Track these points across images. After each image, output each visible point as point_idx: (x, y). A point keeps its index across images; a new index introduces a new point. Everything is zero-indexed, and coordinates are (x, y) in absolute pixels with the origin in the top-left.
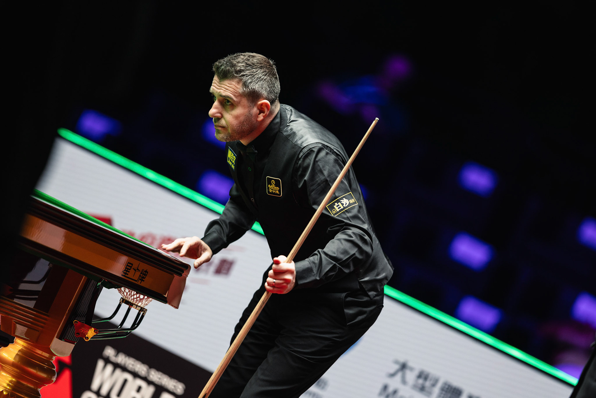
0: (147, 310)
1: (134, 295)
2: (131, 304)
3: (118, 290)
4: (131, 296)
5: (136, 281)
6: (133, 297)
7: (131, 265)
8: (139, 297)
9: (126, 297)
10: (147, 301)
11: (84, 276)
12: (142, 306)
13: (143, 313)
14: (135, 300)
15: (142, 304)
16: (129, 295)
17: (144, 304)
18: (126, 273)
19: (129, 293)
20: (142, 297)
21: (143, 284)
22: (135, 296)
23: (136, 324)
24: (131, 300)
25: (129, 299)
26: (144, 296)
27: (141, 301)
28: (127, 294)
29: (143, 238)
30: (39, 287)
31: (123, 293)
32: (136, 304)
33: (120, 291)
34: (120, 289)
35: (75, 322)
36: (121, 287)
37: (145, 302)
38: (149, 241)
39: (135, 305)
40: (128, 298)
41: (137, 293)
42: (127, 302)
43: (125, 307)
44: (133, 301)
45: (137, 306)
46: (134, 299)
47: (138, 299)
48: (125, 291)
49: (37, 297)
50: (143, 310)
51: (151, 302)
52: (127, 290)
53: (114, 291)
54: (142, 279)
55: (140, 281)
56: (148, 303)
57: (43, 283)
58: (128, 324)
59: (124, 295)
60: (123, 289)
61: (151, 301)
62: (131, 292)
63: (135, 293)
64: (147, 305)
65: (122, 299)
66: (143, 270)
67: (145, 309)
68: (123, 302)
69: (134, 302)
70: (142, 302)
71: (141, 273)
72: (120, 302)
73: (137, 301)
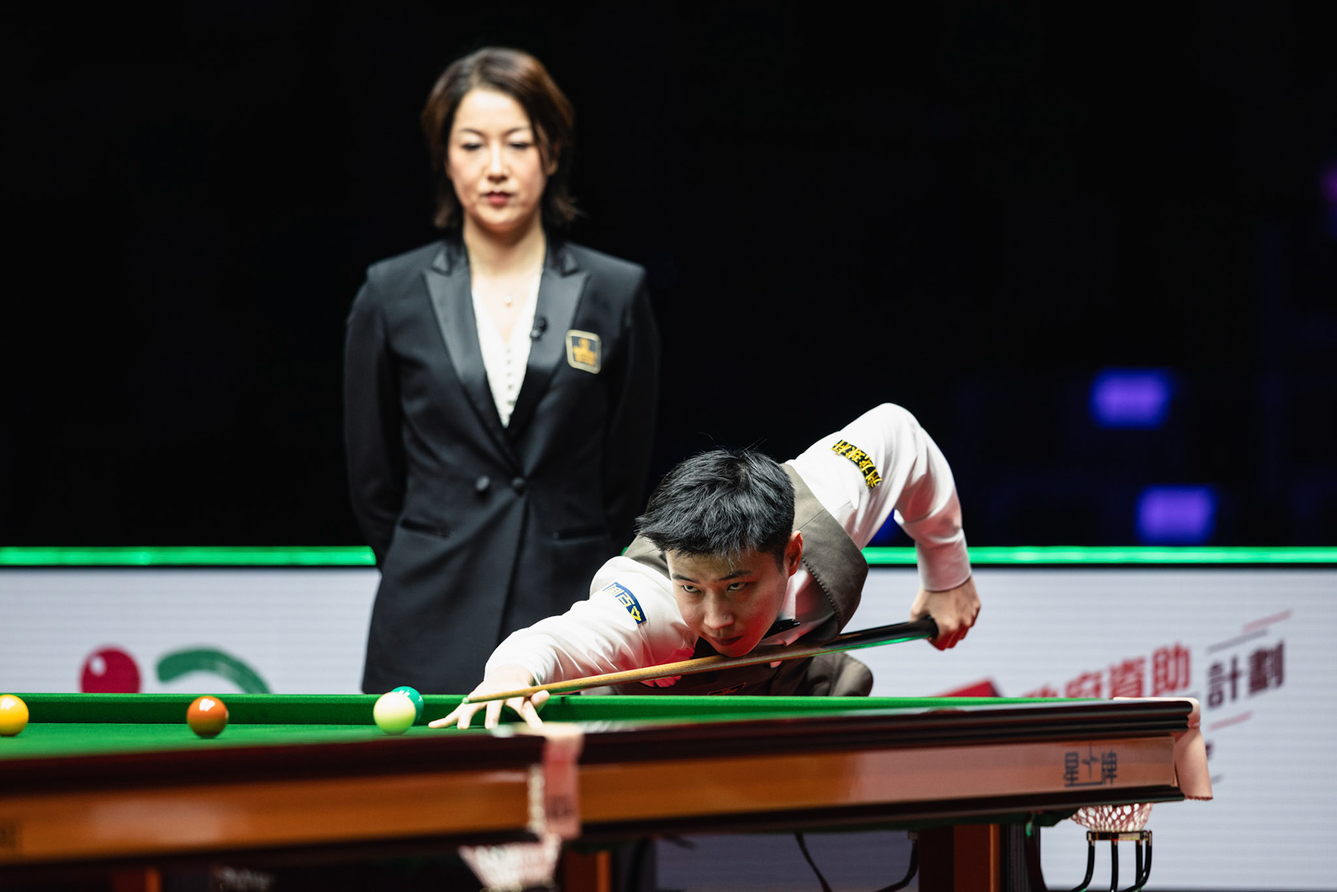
0: (1151, 832)
1: (1110, 814)
2: (1113, 837)
3: (1075, 820)
4: (1106, 819)
5: (1101, 783)
6: (1110, 820)
7: (1073, 758)
8: (1123, 813)
9: (1096, 827)
10: (1141, 814)
11: (992, 827)
12: (1137, 828)
13: (1147, 843)
14: (1118, 822)
15: (1135, 824)
16: (1101, 818)
17: (1140, 822)
18: (1072, 779)
19: (1098, 816)
20: (1127, 810)
21: (1117, 784)
22: (1114, 816)
23: (1143, 870)
24: (1110, 826)
25: (1105, 826)
26: (1132, 805)
27: (1131, 819)
28: (1095, 818)
29: (1073, 688)
31: (1087, 821)
32: (1123, 830)
33: (1079, 820)
34: (1077, 815)
36: (1075, 811)
37: (1140, 816)
38: (1089, 685)
39: (1122, 833)
40: (1101, 826)
41: (1115, 808)
42: (1104, 836)
43: (1103, 847)
44: (1115, 827)
45: (1126, 832)
46: (1114, 822)
47: (1123, 818)
48: (1087, 814)
50: (1145, 835)
51: (1151, 813)
52: (1091, 812)
53: (1066, 825)
54: (1110, 774)
55: (1108, 780)
56: (1147, 815)
57: (915, 882)
58: (1127, 878)
59: (1091, 825)
60: (1081, 813)
61: (1150, 809)
62: (1102, 811)
63: (1111, 809)
64: (1145, 821)
65: (1090, 835)
66: (1103, 756)
67: (1146, 831)
68: (1094, 838)
69: (1118, 829)
70: (1133, 820)
71: (1104, 763)
72: (1090, 843)
73: (1122, 822)
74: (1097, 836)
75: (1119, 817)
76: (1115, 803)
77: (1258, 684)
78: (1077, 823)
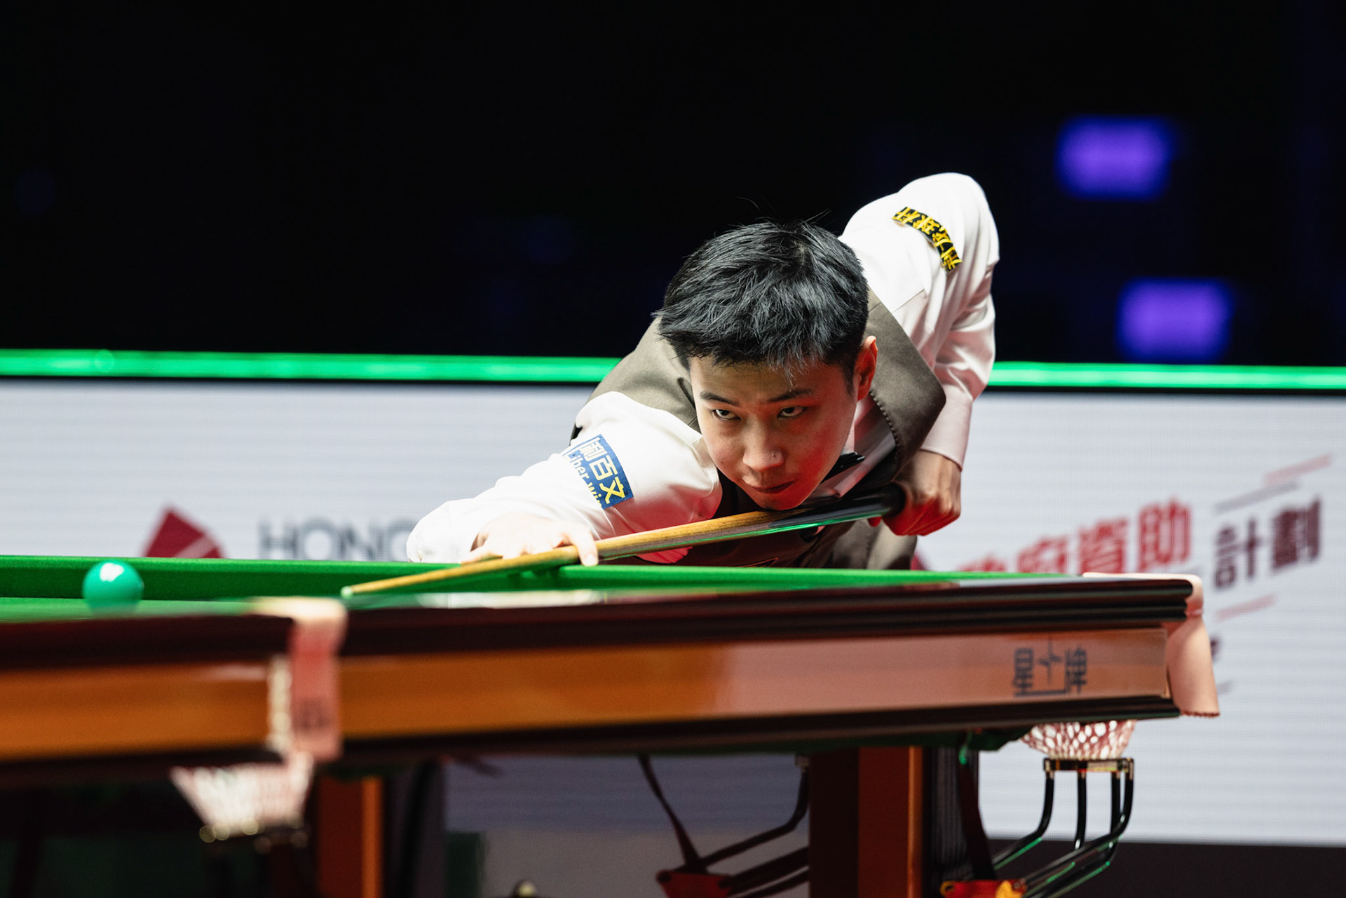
0: (1132, 761)
1: (1076, 735)
2: (1079, 766)
3: (1027, 742)
4: (1071, 742)
5: (1064, 692)
6: (1076, 744)
7: (1026, 656)
8: (1094, 734)
9: (1057, 752)
10: (1120, 735)
11: (912, 752)
12: (1114, 755)
13: (1127, 775)
14: (1087, 747)
15: (1111, 749)
16: (1064, 740)
17: (1118, 747)
18: (1024, 686)
19: (1059, 737)
20: (1100, 729)
21: (1087, 693)
22: (1082, 738)
23: (1121, 812)
24: (1076, 752)
25: (1069, 752)
26: (1107, 722)
27: (1105, 742)
28: (1055, 740)
29: (1028, 559)
30: (799, 839)
31: (1045, 744)
32: (1094, 757)
33: (1033, 743)
34: (1031, 736)
35: (948, 888)
36: (1027, 730)
37: (1118, 739)
38: (1050, 555)
39: (1091, 761)
40: (1063, 751)
41: (1083, 725)
42: (1067, 765)
43: (1066, 781)
44: (1083, 752)
45: (1098, 761)
46: (1081, 746)
47: (1094, 740)
48: (1044, 735)
49: (805, 869)
50: (1124, 764)
51: (1134, 734)
52: (1050, 731)
53: (1015, 749)
54: (1077, 679)
55: (1075, 688)
56: (1128, 738)
57: (804, 825)
58: (1098, 825)
59: (1049, 749)
60: (1036, 732)
61: (1132, 729)
62: (1066, 730)
63: (1077, 727)
64: (1125, 745)
65: (1048, 764)
66: (1068, 655)
67: (1125, 759)
68: (1053, 768)
69: (1087, 756)
70: (1108, 743)
71: (1068, 664)
72: (1048, 774)
73: (1092, 747)
74: (1058, 765)
75: (1088, 739)
76: (1083, 719)
77: (1285, 556)
78: (1030, 746)
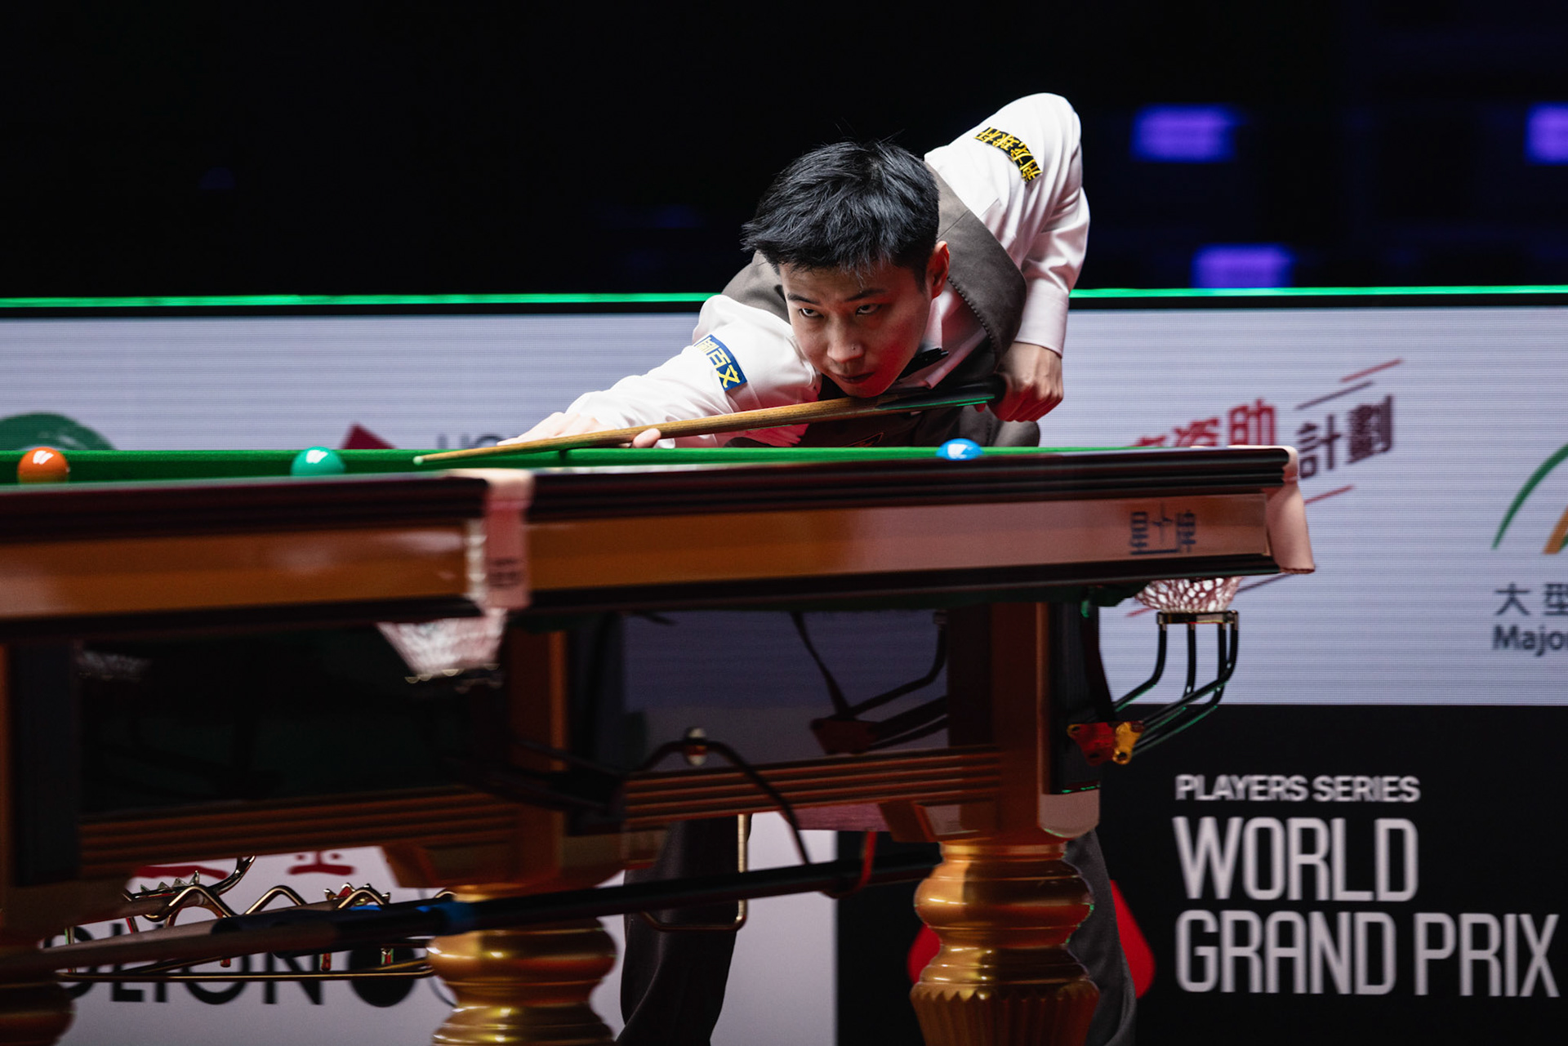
0: (1237, 613)
1: (1186, 590)
2: (1189, 619)
3: (1141, 599)
4: (1182, 598)
5: (1176, 550)
6: (1186, 598)
7: (1140, 519)
8: (1202, 590)
9: (1168, 607)
10: (1225, 590)
11: (1039, 605)
12: (1220, 609)
13: (1233, 626)
14: (1196, 601)
15: (1218, 603)
16: (1175, 596)
17: (1224, 601)
18: (1140, 545)
19: (1171, 593)
20: (1208, 585)
21: (1196, 552)
22: (1192, 593)
23: (1227, 662)
24: (1186, 606)
25: (1179, 606)
26: (1213, 578)
27: (1212, 597)
28: (1167, 596)
30: (939, 689)
31: (1157, 599)
32: (1202, 610)
33: (1146, 599)
34: (1145, 594)
35: (1074, 729)
36: (1142, 589)
37: (1224, 594)
39: (1200, 614)
40: (1174, 605)
41: (1192, 582)
42: (1178, 618)
43: (1176, 633)
44: (1193, 607)
45: (1207, 613)
46: (1191, 599)
47: (1202, 595)
48: (1157, 592)
49: (945, 716)
50: (1230, 617)
52: (1163, 588)
54: (1187, 539)
55: (1185, 547)
56: (1233, 592)
57: (943, 677)
58: (1207, 671)
59: (1162, 604)
60: (1149, 590)
61: (1237, 584)
62: (1176, 586)
63: (1187, 583)
64: (1230, 599)
65: (1161, 617)
66: (1179, 515)
67: (1230, 612)
68: (1166, 622)
69: (1196, 609)
70: (1215, 599)
71: (1179, 525)
72: (1161, 627)
73: (1201, 600)
74: (1170, 617)
75: (1197, 596)
76: (1193, 576)
77: (1361, 445)
78: (1144, 603)
